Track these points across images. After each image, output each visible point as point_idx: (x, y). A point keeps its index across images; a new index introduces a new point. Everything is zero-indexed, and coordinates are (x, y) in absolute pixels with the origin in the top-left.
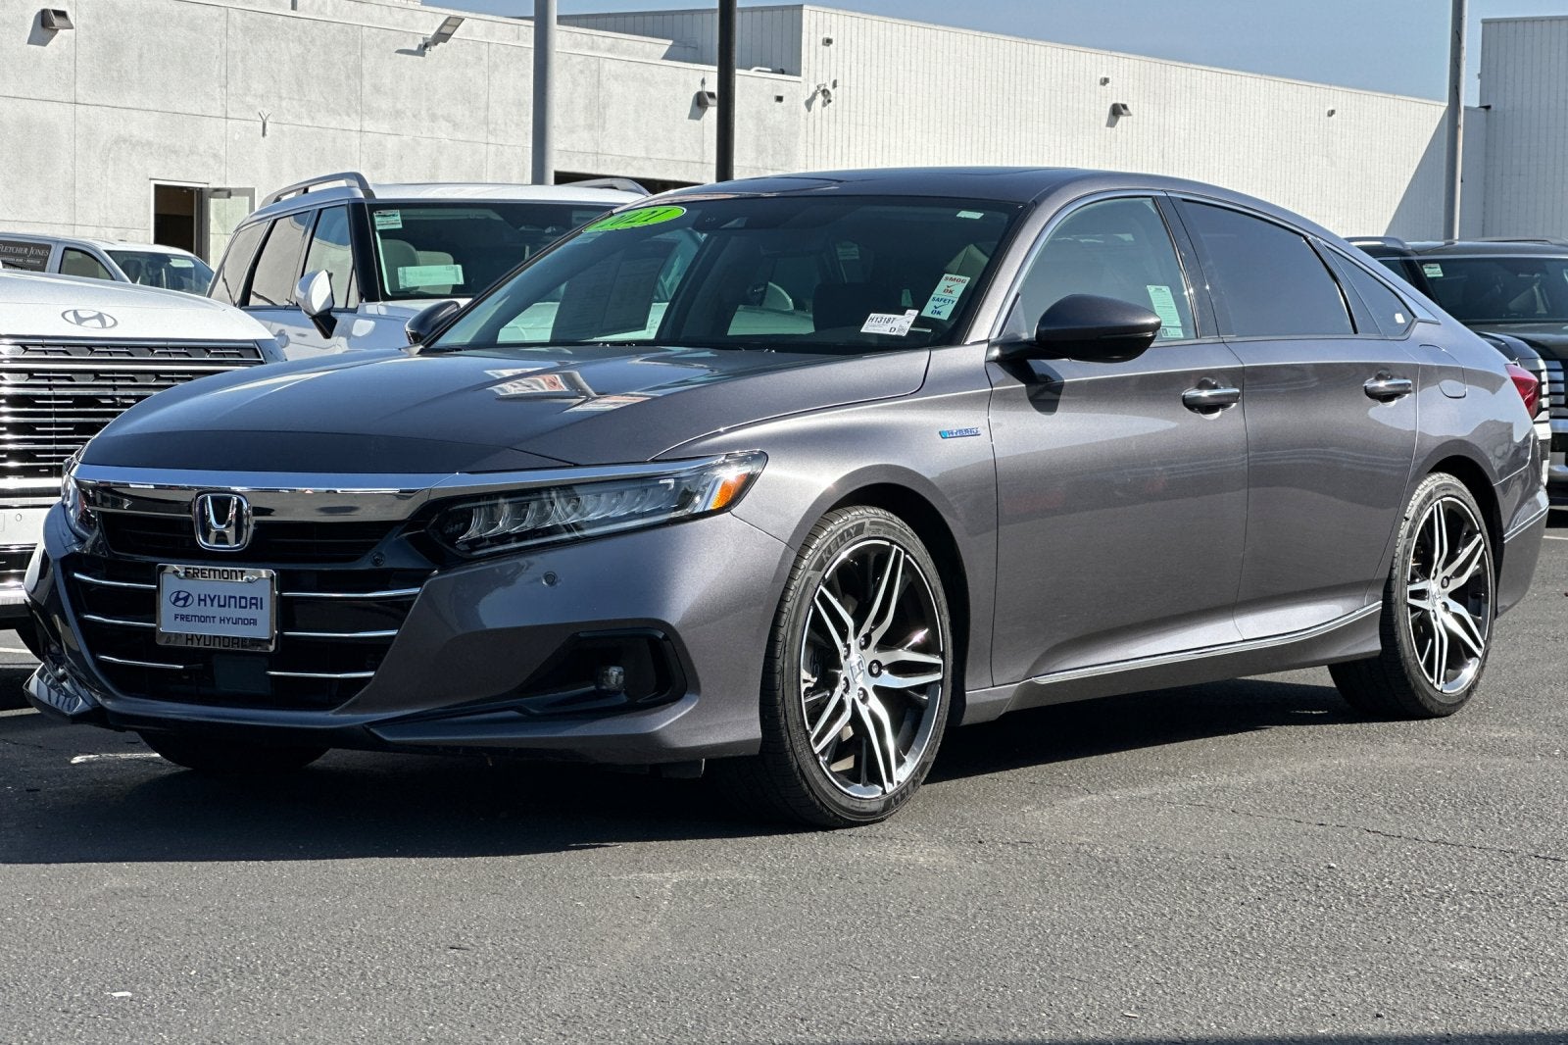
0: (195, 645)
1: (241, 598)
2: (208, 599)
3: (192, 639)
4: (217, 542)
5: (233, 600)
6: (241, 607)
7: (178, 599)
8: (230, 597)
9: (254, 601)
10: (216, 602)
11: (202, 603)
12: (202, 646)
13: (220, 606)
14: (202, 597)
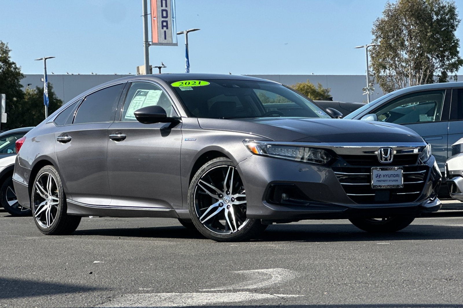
0: (383, 188)
1: (394, 175)
2: (386, 176)
3: (382, 186)
4: (385, 161)
5: (392, 175)
6: (394, 177)
7: (377, 176)
8: (391, 175)
9: (397, 175)
10: (388, 176)
11: (384, 177)
12: (385, 188)
13: (389, 177)
14: (384, 175)
